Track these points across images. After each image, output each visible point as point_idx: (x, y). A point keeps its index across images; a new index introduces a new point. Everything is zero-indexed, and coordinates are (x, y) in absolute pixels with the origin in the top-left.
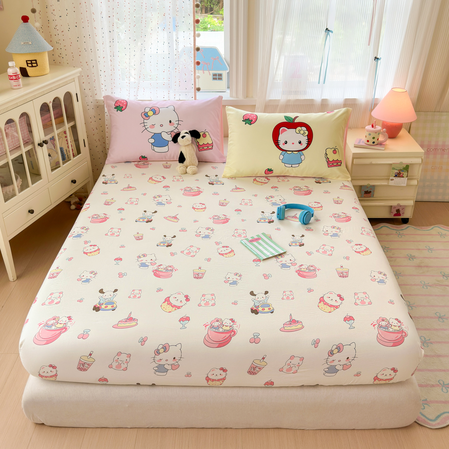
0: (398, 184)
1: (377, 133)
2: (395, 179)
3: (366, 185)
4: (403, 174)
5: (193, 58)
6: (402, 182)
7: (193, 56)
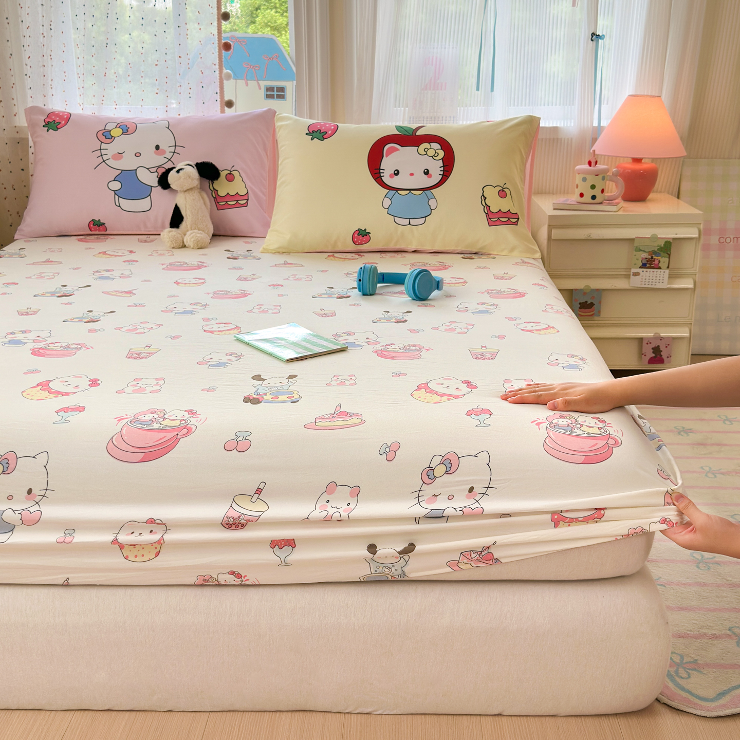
0: (650, 283)
1: (600, 177)
2: (642, 273)
3: (582, 287)
4: (659, 262)
5: (217, 37)
6: (657, 278)
7: (217, 31)
